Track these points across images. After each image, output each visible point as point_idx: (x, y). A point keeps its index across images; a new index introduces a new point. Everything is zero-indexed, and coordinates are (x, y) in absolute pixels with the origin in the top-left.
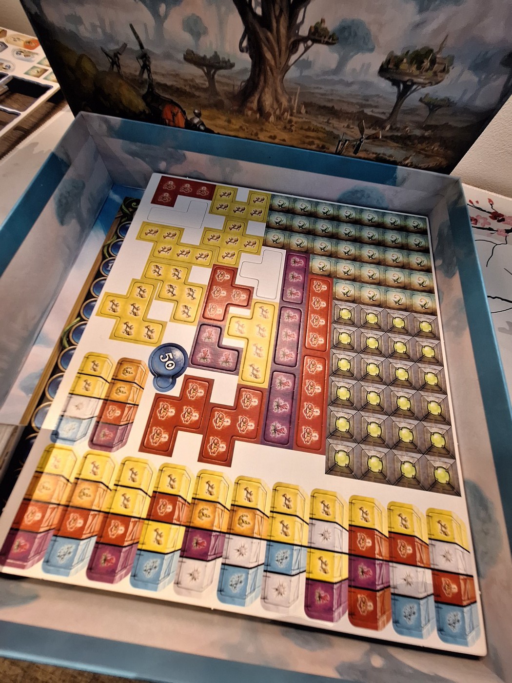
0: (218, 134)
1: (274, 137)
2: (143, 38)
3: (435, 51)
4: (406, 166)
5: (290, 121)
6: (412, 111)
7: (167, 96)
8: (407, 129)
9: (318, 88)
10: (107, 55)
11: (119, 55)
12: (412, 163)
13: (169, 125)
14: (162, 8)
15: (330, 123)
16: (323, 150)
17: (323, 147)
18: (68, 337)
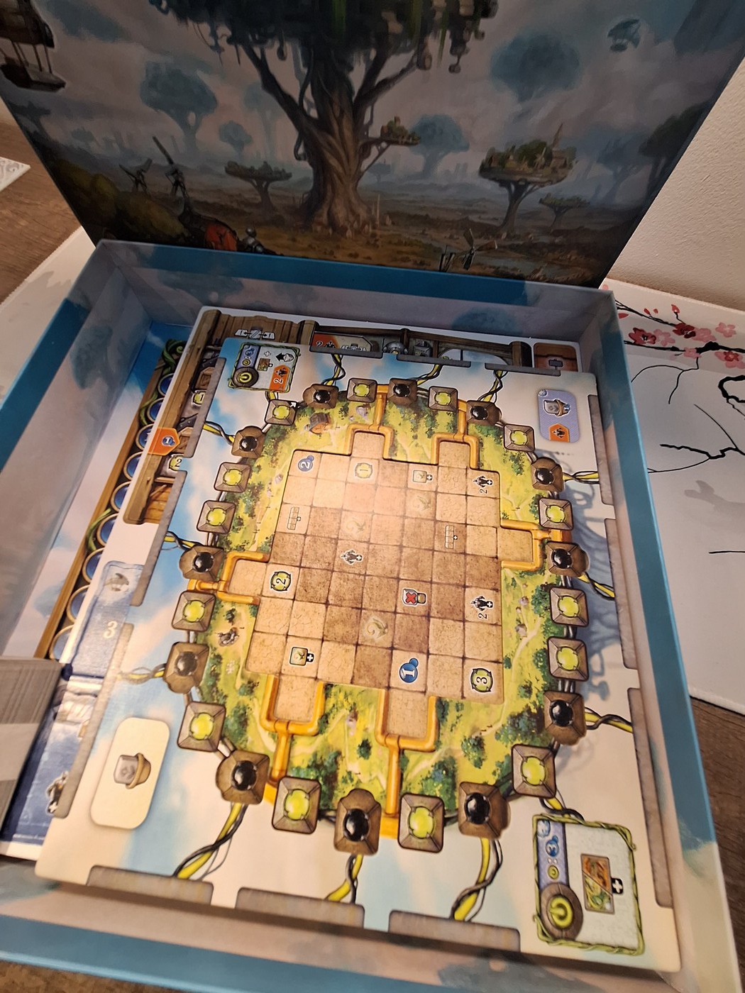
0: (282, 255)
1: (356, 256)
2: (171, 152)
3: (549, 144)
4: (537, 280)
5: (374, 235)
6: (532, 215)
7: (210, 216)
8: (530, 236)
9: (403, 195)
10: (129, 173)
11: (143, 173)
12: (544, 276)
13: (216, 249)
14: (192, 117)
15: (427, 235)
16: (421, 267)
17: (422, 263)
18: (95, 536)
